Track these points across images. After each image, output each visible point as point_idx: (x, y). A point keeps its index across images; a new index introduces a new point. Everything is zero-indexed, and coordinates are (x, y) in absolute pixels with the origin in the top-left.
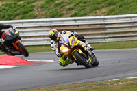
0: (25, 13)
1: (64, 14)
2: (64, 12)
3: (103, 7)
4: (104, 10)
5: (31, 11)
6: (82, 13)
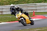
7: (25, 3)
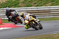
0: (16, 5)
1: (32, 6)
2: (32, 5)
3: (49, 2)
4: (50, 4)
5: (18, 4)
6: (40, 5)
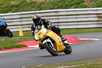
5: (82, 2)
7: (33, 9)
